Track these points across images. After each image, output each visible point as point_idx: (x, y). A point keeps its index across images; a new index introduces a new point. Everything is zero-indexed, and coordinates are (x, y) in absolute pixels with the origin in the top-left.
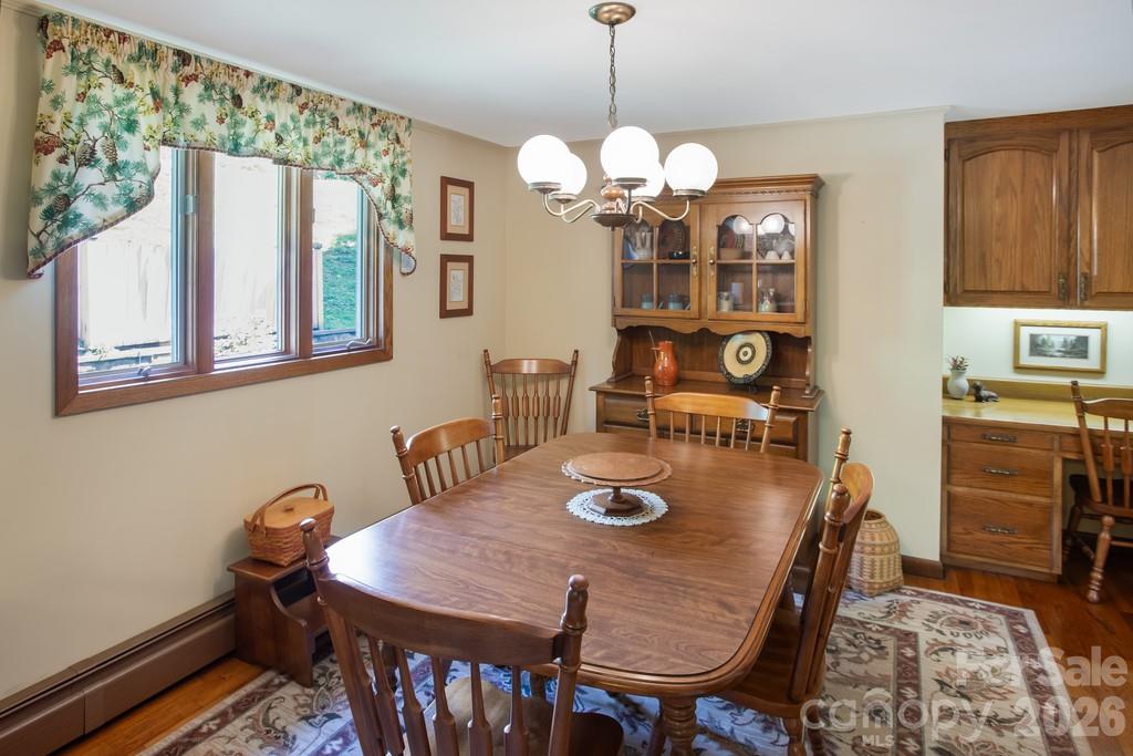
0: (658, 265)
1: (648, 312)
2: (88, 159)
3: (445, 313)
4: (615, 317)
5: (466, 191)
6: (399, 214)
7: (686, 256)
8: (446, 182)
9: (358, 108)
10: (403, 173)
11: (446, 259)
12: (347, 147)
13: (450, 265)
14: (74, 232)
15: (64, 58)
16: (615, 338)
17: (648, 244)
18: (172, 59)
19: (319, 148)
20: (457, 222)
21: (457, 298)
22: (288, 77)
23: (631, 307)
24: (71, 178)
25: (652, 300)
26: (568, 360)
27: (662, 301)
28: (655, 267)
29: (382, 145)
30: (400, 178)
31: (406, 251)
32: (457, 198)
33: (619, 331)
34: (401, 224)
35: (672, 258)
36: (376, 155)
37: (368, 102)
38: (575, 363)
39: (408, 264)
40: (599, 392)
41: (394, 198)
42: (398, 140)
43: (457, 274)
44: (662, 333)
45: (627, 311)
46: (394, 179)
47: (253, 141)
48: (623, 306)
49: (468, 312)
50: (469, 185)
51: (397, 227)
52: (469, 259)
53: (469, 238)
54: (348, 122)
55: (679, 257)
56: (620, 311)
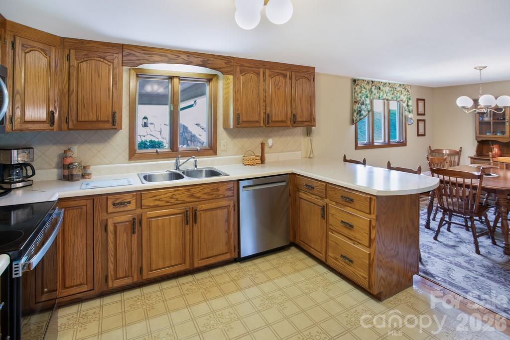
0: (493, 122)
1: (489, 136)
2: (363, 104)
3: (419, 135)
4: (477, 137)
5: (423, 102)
6: (409, 110)
7: (504, 119)
8: (418, 100)
9: (400, 85)
10: (410, 99)
11: (418, 120)
12: (398, 95)
13: (420, 122)
14: (362, 117)
15: (359, 86)
16: (476, 144)
17: (489, 116)
18: (371, 83)
19: (393, 96)
20: (421, 111)
21: (421, 131)
22: (388, 81)
23: (482, 134)
24: (360, 108)
25: (490, 132)
26: (458, 150)
27: (495, 133)
28: (492, 123)
29: (405, 93)
30: (409, 101)
31: (411, 119)
32: (421, 104)
33: (478, 141)
34: (410, 112)
35: (498, 120)
36: (404, 96)
37: (402, 83)
38: (461, 151)
39: (410, 122)
40: (472, 158)
41: (408, 106)
42: (408, 91)
43: (421, 124)
44: (495, 142)
45: (481, 135)
46: (408, 101)
47: (383, 96)
48: (480, 134)
49: (424, 135)
50: (424, 100)
51: (408, 113)
52: (424, 121)
53: (424, 115)
54: (398, 89)
55: (501, 120)
56: (478, 135)
